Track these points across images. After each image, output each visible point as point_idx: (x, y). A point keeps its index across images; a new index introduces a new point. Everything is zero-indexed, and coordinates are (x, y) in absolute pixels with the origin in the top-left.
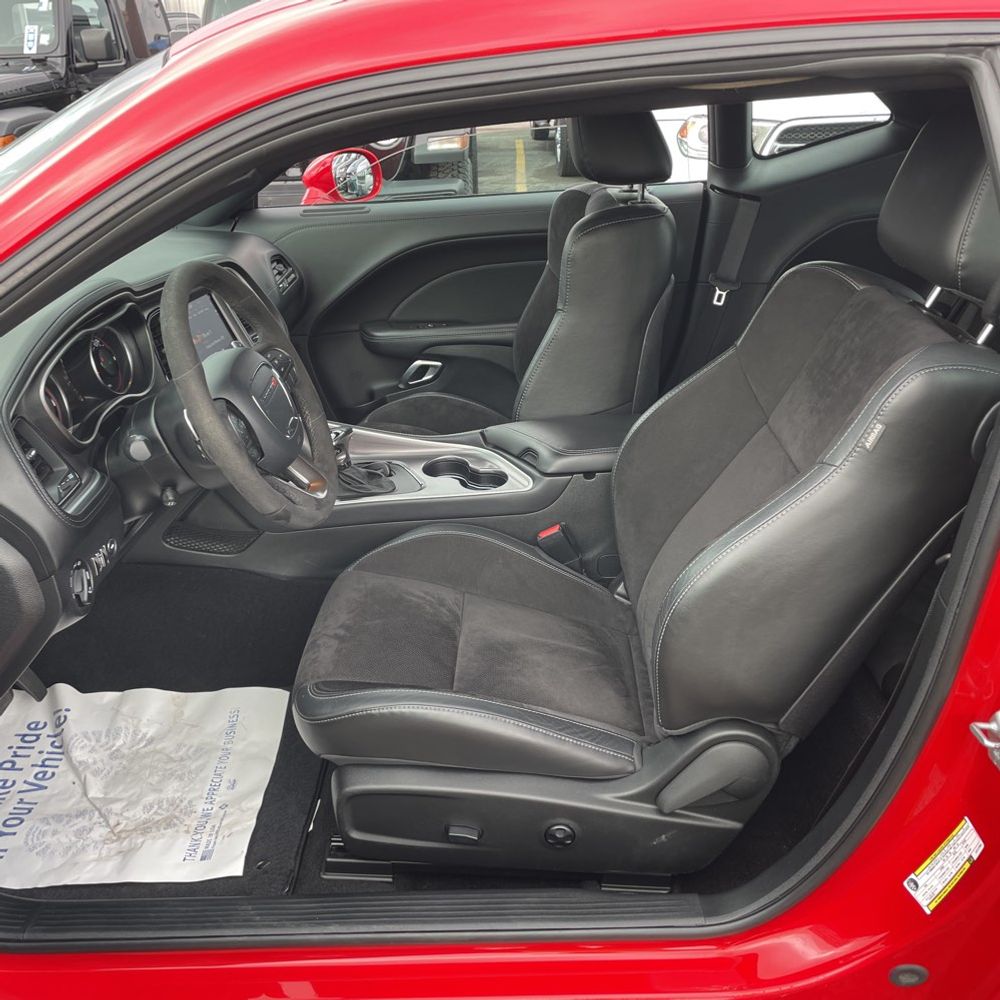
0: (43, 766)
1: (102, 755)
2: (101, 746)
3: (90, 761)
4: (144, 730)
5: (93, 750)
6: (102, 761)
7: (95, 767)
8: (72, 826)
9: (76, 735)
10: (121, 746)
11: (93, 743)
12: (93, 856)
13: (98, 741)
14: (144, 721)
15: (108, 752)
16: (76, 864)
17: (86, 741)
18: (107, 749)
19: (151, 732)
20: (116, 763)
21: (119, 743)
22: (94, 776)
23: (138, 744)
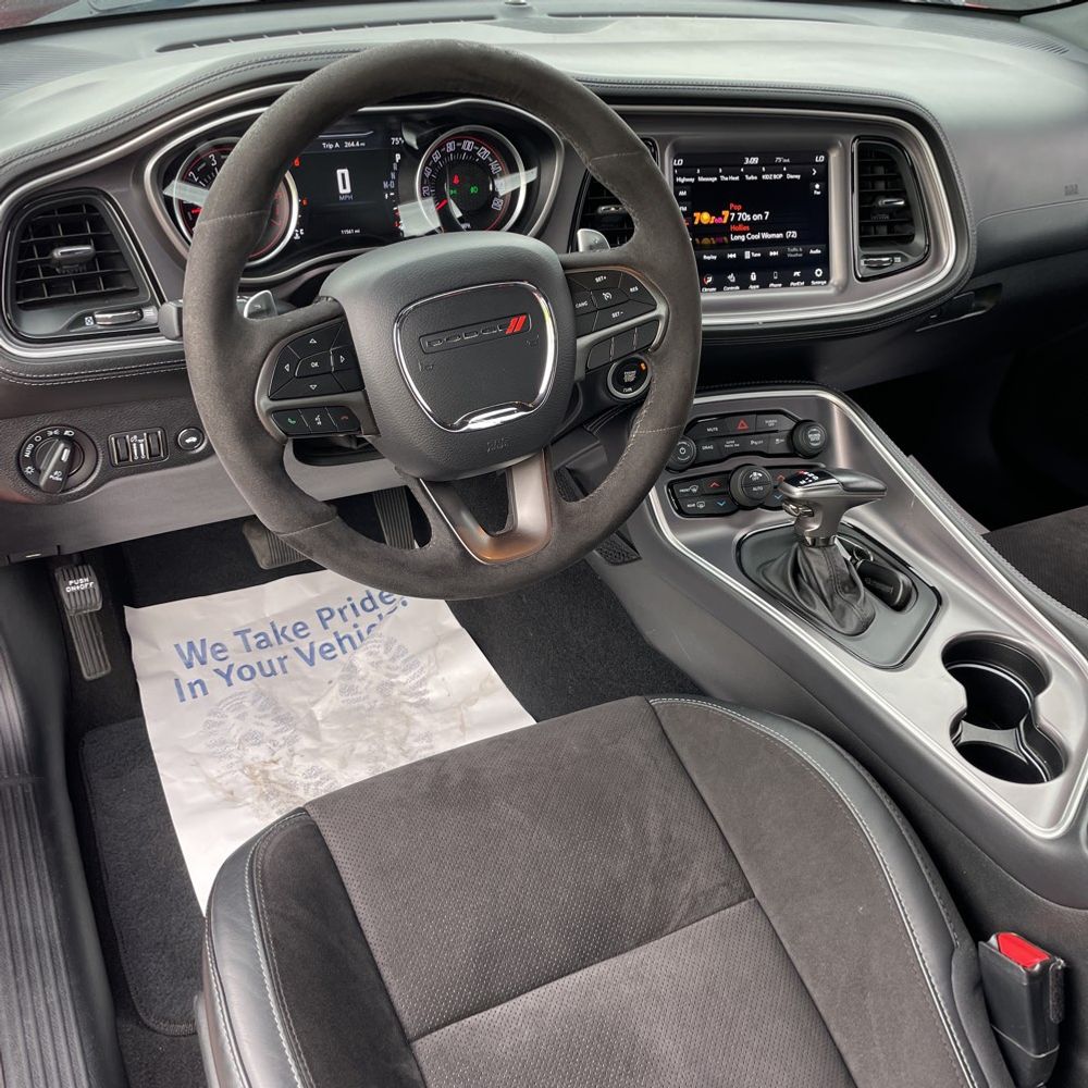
0: (340, 641)
1: (377, 676)
2: (388, 667)
3: (361, 673)
4: (429, 686)
5: (376, 665)
6: (370, 683)
7: (357, 683)
8: (257, 724)
9: (381, 635)
10: (399, 683)
11: (386, 657)
12: (214, 773)
13: (393, 659)
14: (439, 677)
15: (386, 679)
16: (197, 764)
17: (382, 650)
18: (387, 675)
19: (434, 694)
20: (375, 696)
21: (403, 678)
22: (341, 691)
23: (411, 696)
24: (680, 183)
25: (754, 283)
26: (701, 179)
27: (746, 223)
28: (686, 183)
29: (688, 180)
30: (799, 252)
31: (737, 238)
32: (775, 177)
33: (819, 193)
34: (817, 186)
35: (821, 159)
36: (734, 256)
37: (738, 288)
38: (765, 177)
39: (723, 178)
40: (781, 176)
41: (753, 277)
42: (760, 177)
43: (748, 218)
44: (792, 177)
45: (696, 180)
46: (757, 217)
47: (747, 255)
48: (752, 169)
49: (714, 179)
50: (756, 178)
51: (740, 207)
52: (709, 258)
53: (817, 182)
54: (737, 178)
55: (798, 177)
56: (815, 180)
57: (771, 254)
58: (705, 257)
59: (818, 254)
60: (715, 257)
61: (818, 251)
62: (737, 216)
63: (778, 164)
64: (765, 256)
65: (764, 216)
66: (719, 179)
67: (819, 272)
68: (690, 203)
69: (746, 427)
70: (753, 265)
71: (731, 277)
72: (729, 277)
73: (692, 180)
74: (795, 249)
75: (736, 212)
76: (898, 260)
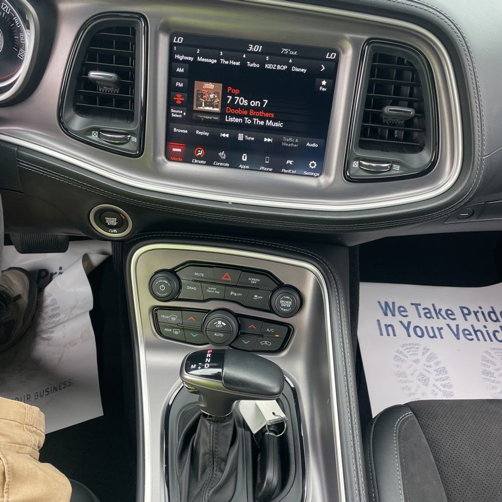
24: (178, 60)
25: (244, 163)
26: (200, 59)
27: (243, 107)
28: (184, 61)
29: (186, 58)
30: (295, 143)
31: (232, 120)
32: (279, 67)
33: (324, 89)
34: (324, 83)
35: (333, 56)
36: (227, 135)
37: (227, 165)
38: (268, 66)
39: (223, 61)
40: (285, 67)
41: (244, 158)
42: (262, 65)
43: (245, 102)
44: (298, 70)
45: (195, 59)
46: (254, 103)
47: (241, 137)
48: (253, 56)
49: (214, 61)
50: (258, 66)
51: (237, 91)
52: (201, 133)
53: (324, 78)
54: (238, 63)
55: (304, 70)
56: (324, 76)
57: (266, 140)
58: (197, 132)
59: (315, 147)
60: (207, 134)
61: (314, 145)
62: (233, 100)
63: (283, 55)
64: (259, 141)
65: (262, 103)
66: (219, 61)
67: (313, 164)
68: (187, 80)
69: (230, 279)
70: (245, 147)
71: (222, 154)
72: (220, 154)
73: (191, 59)
74: (290, 139)
75: (233, 95)
76: (397, 168)
